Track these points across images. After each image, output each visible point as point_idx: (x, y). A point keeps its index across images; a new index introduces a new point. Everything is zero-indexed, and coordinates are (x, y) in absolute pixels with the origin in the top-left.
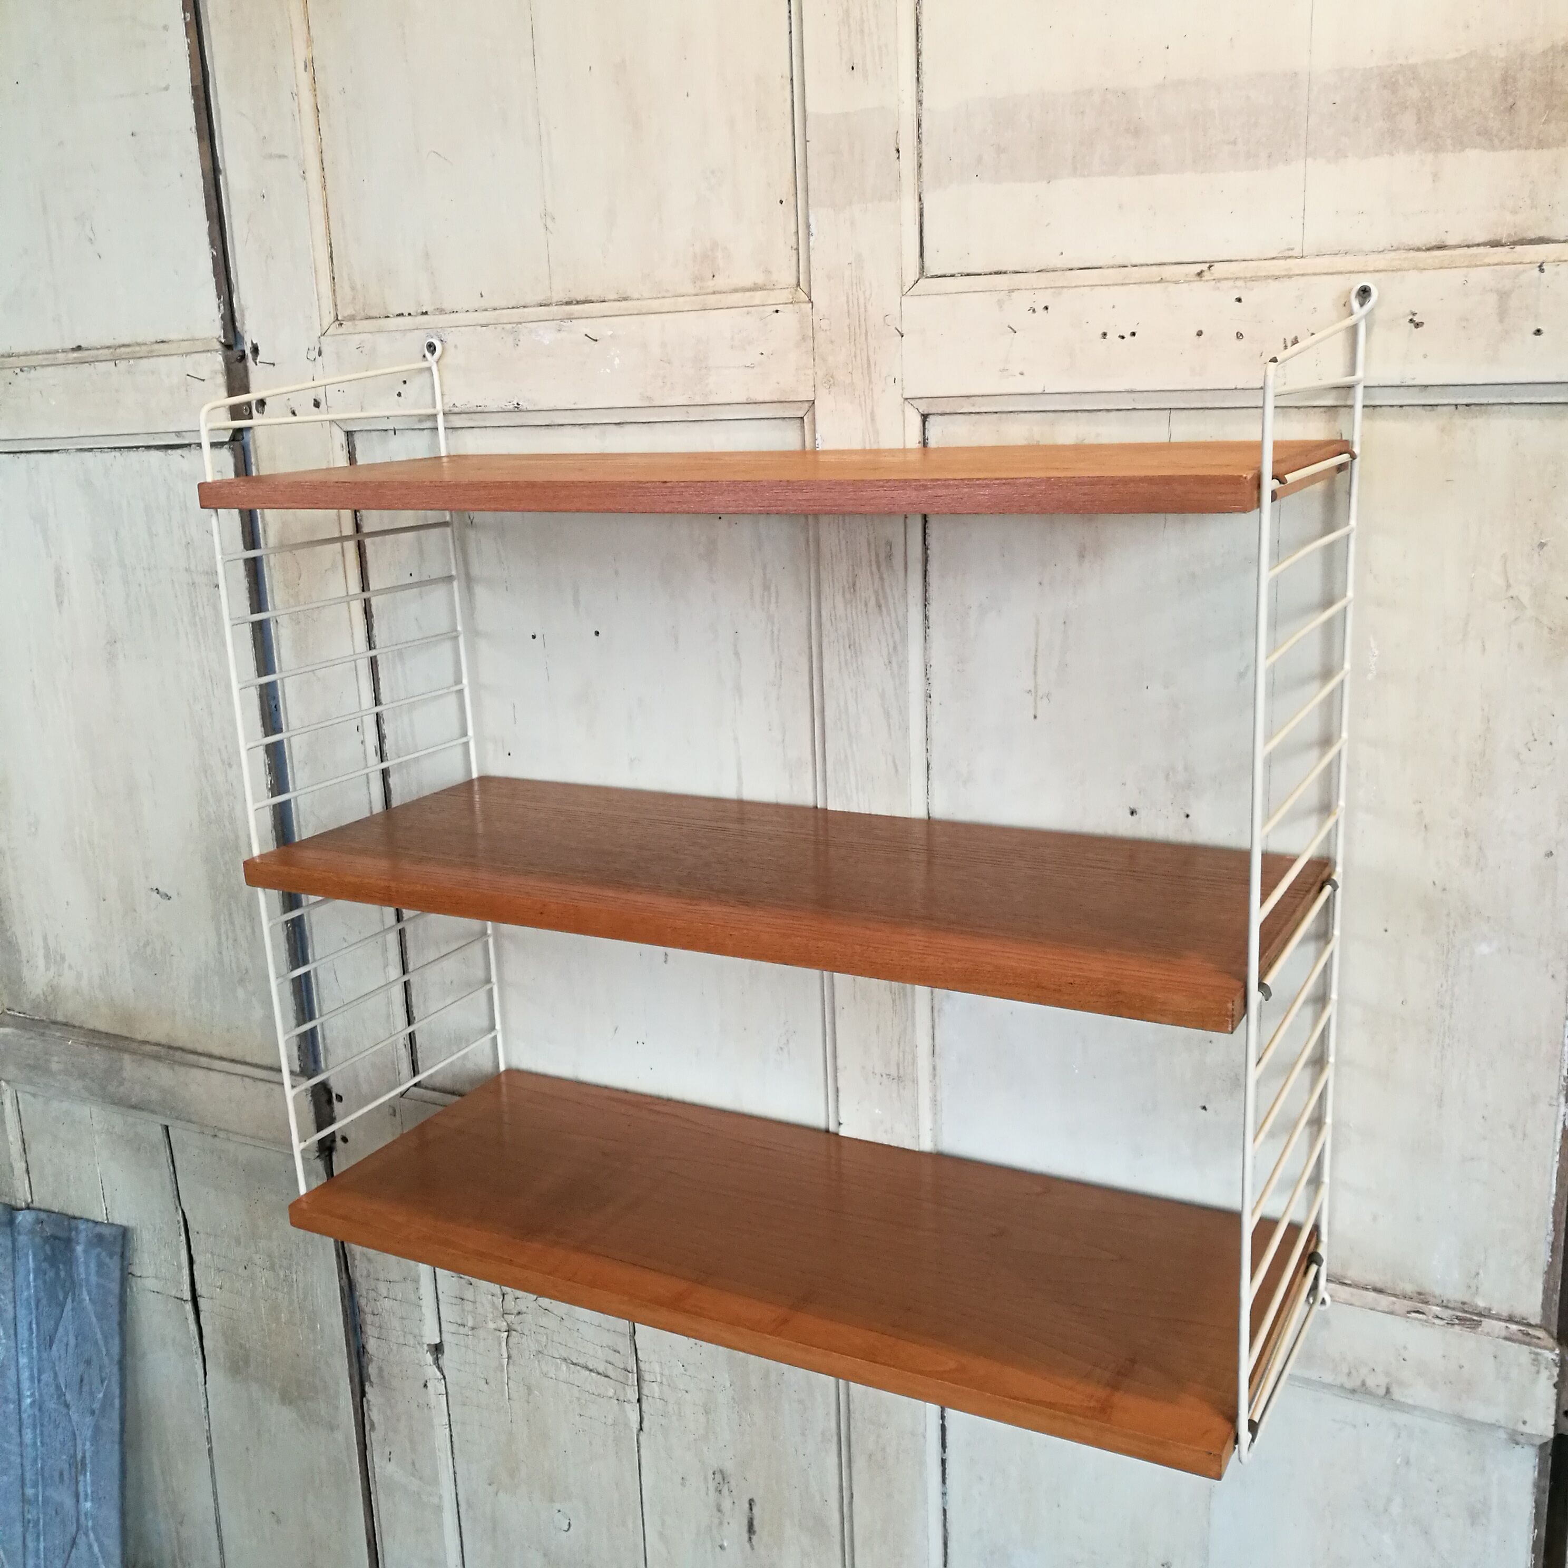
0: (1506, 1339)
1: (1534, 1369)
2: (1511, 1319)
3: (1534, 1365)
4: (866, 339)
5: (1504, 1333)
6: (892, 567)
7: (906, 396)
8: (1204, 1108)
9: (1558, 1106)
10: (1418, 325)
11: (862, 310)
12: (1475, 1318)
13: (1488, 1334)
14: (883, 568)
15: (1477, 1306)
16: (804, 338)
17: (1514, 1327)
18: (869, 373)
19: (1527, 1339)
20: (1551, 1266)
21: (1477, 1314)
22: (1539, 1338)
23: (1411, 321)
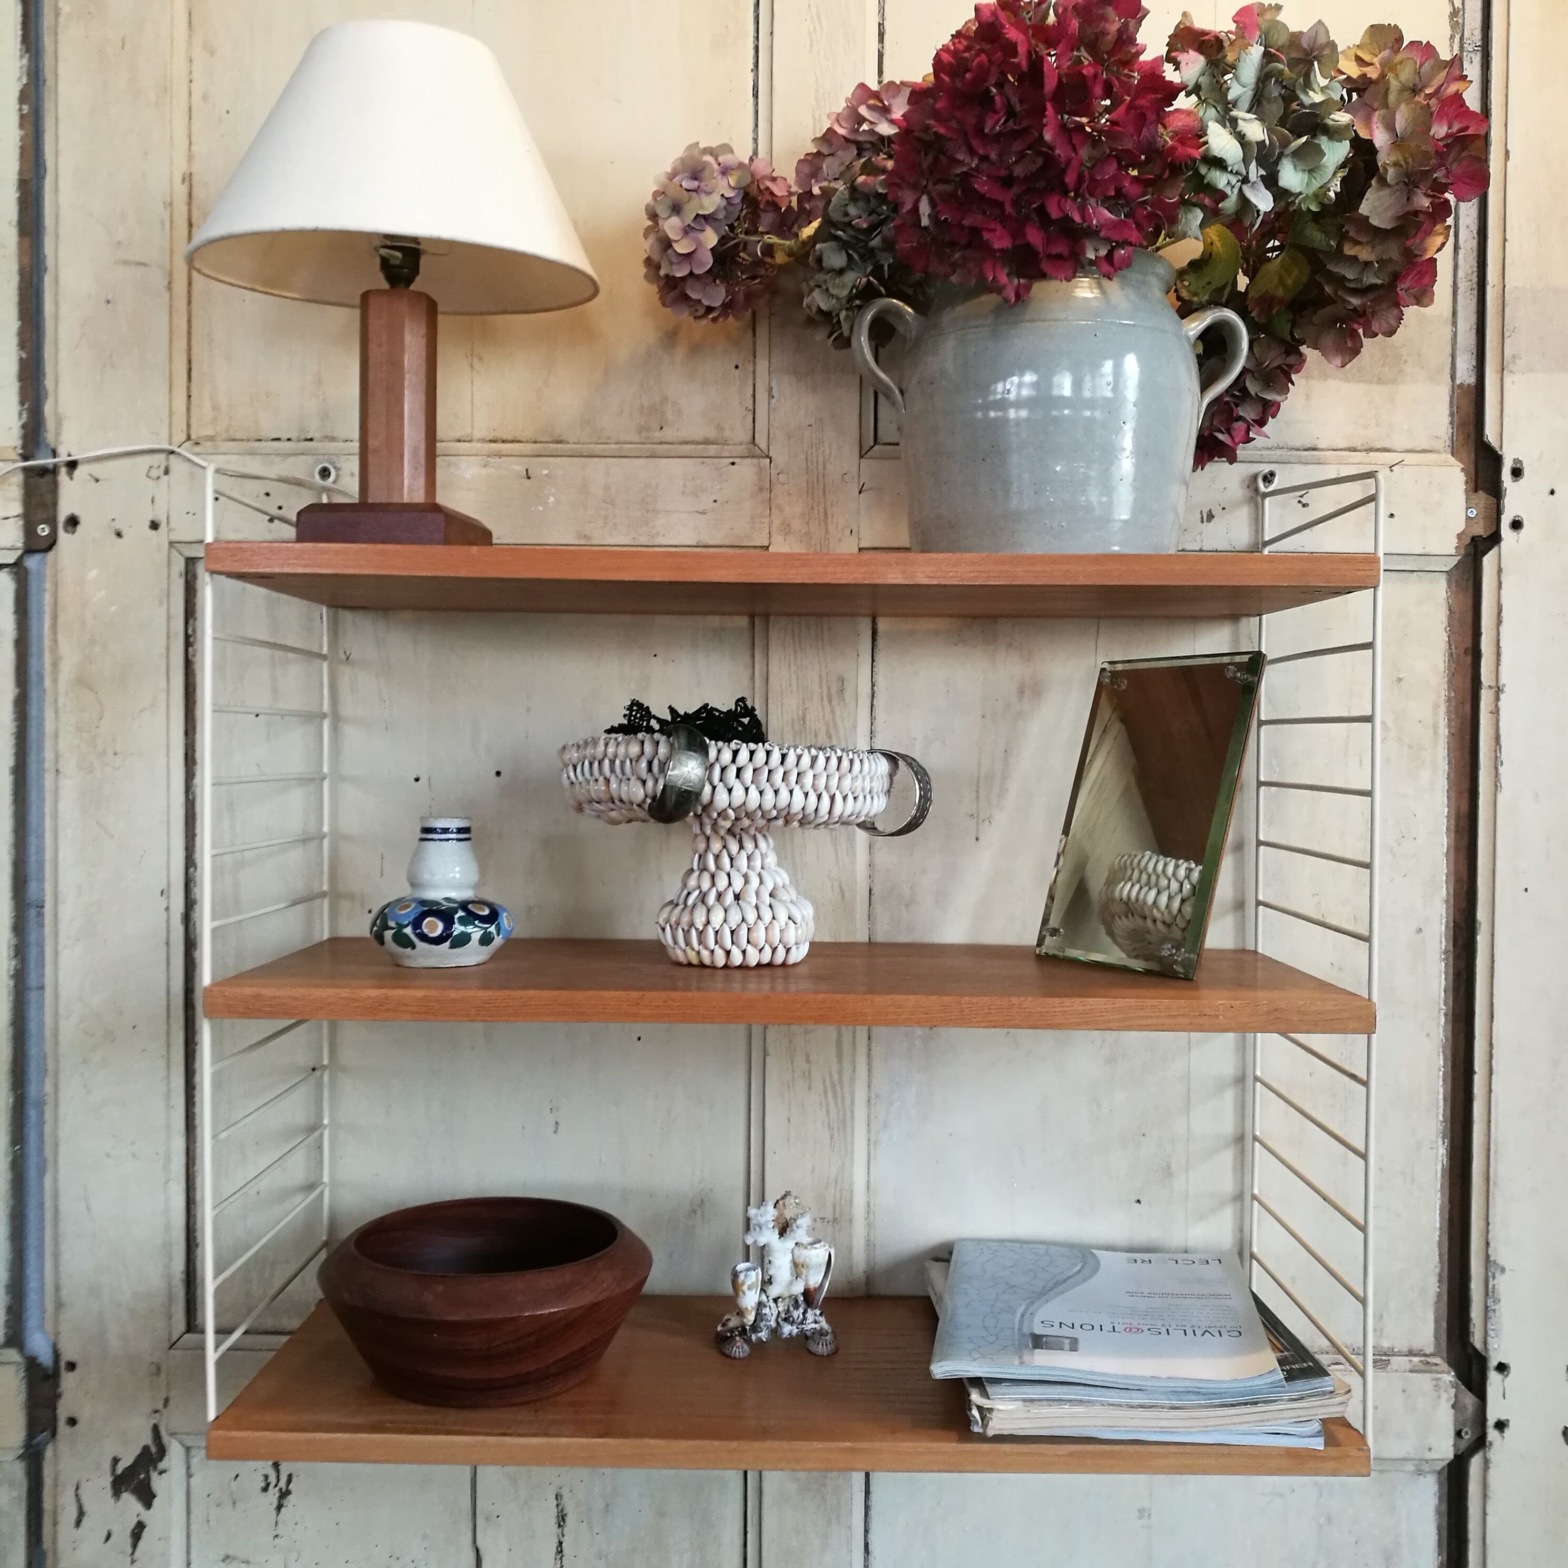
0: (1411, 1371)
1: (1436, 1394)
2: (1411, 1353)
3: (1435, 1390)
4: (824, 494)
5: (1408, 1366)
6: (844, 700)
7: (862, 546)
8: (1138, 1201)
9: (1437, 1148)
10: (1304, 505)
11: (821, 467)
12: (1384, 1358)
13: (1396, 1371)
14: (835, 702)
15: (1382, 1348)
16: (761, 489)
17: (1416, 1359)
18: (826, 524)
19: (1427, 1368)
20: (1439, 1295)
21: (1386, 1355)
22: (1437, 1365)
23: (1299, 502)
